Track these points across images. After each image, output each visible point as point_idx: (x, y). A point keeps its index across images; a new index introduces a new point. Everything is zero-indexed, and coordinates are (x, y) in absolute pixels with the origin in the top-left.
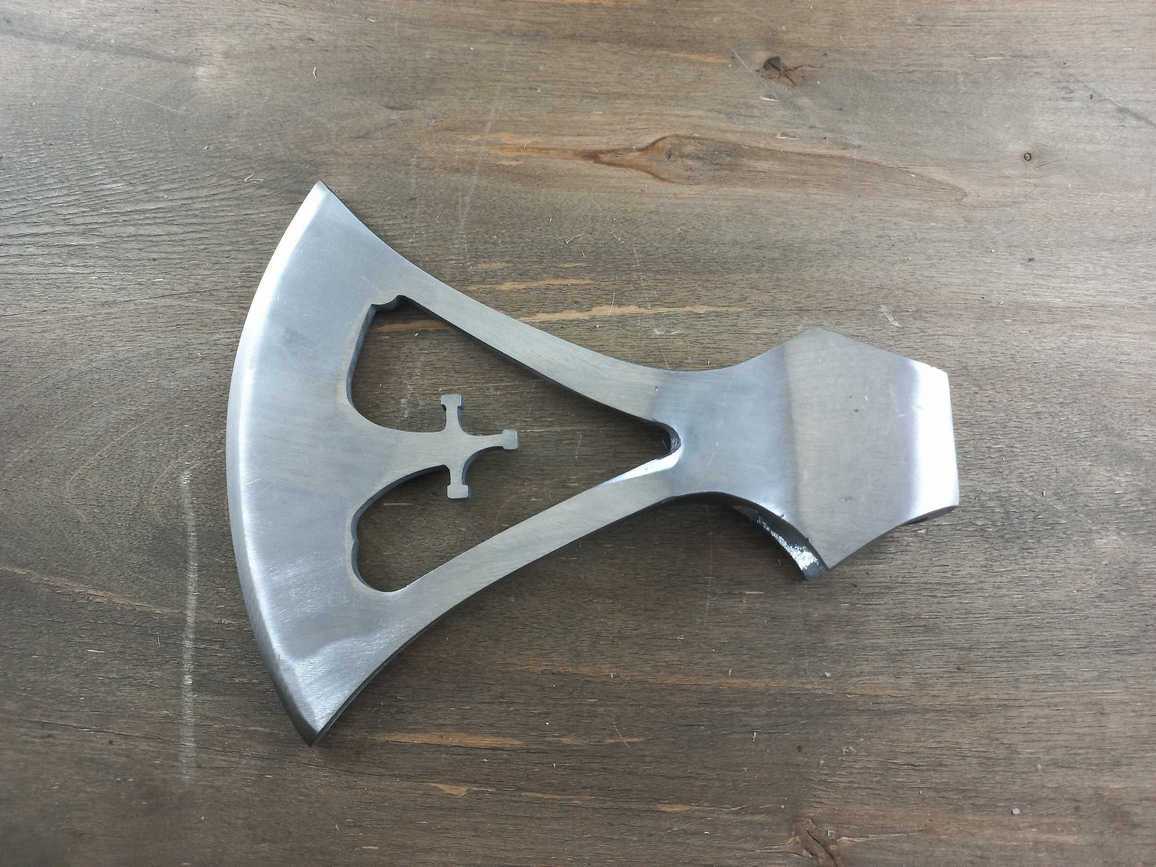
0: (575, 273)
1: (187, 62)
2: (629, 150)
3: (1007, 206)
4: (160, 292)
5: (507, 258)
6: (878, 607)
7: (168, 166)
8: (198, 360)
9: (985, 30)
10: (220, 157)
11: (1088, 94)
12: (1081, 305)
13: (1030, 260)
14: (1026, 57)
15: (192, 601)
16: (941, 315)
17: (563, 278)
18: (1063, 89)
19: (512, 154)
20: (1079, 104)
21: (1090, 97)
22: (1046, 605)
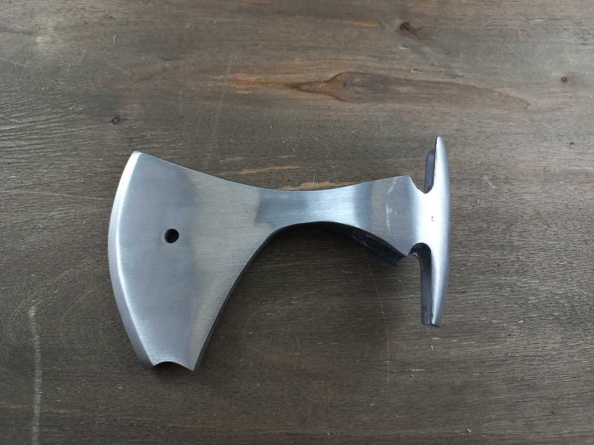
0: (289, 161)
1: (30, 33)
2: (319, 82)
3: (554, 110)
4: (13, 185)
5: (244, 154)
6: (497, 374)
7: (18, 101)
8: (40, 230)
9: (532, 3)
10: (53, 94)
13: (572, 143)
14: (557, 19)
15: (38, 398)
16: (521, 181)
17: (281, 165)
18: (581, 38)
19: (244, 87)
20: (590, 47)
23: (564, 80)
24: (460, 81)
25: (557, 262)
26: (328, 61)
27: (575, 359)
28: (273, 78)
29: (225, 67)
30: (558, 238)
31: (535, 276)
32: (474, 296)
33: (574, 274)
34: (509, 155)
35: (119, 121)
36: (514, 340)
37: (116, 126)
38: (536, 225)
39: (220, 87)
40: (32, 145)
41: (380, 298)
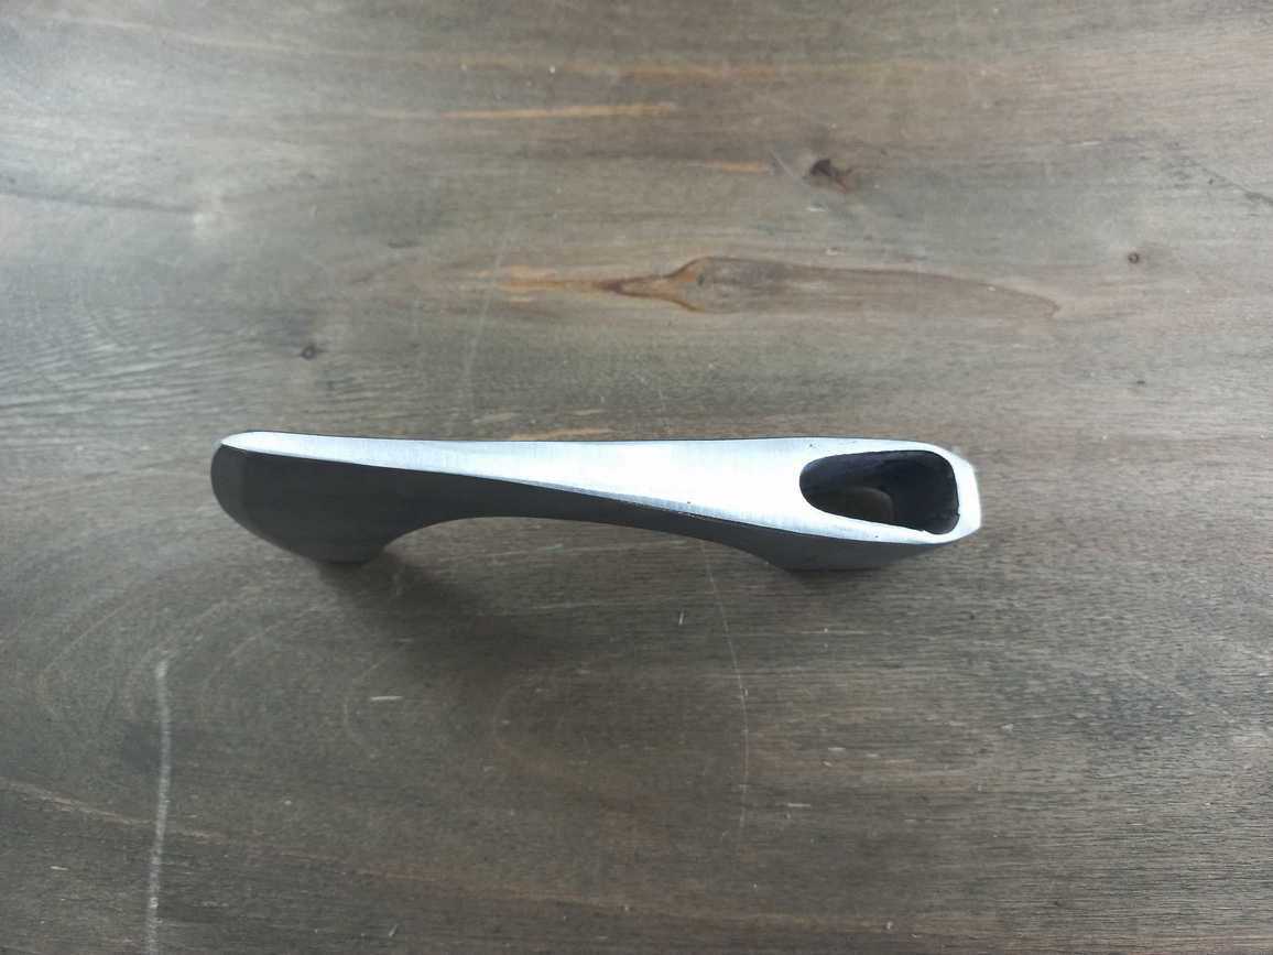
0: (592, 421)
2: (654, 277)
3: (1109, 319)
4: (145, 461)
5: (516, 408)
6: (952, 823)
9: (1078, 111)
11: (1208, 180)
12: (1206, 438)
14: (1128, 140)
15: (163, 810)
16: (1029, 457)
17: (578, 427)
18: (1176, 174)
20: (1196, 192)
21: (1211, 182)
22: (1170, 822)
23: (1134, 259)
24: (919, 267)
25: (1091, 616)
26: (673, 239)
27: (1113, 804)
28: (573, 273)
30: (1097, 568)
31: (1044, 642)
32: (918, 673)
33: (1126, 639)
35: (313, 354)
36: (990, 760)
37: (307, 361)
40: (177, 395)
41: (737, 671)
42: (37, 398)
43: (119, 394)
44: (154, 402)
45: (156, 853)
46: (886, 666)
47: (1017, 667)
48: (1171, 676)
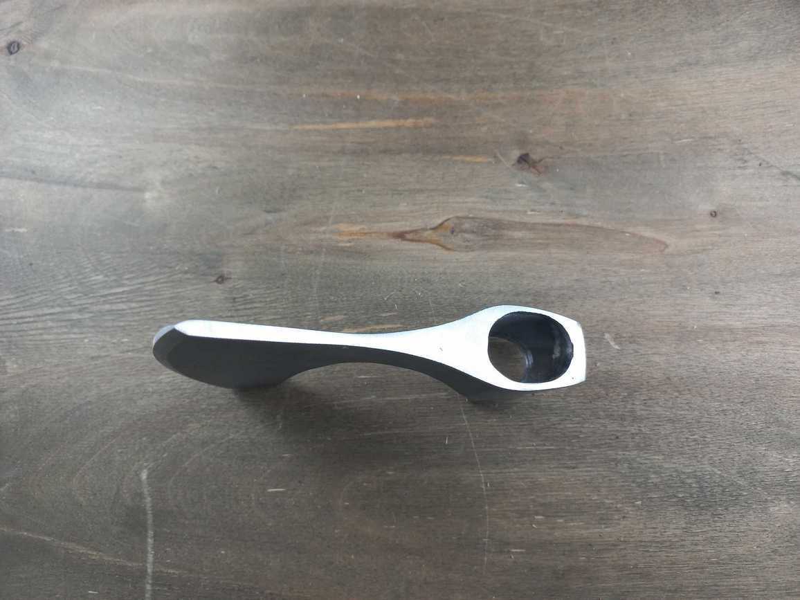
0: (390, 320)
2: (425, 229)
3: (698, 253)
4: (126, 348)
5: (345, 312)
8: (150, 394)
9: (680, 119)
10: (161, 254)
11: (758, 163)
12: (756, 326)
13: (716, 293)
14: (710, 138)
15: (150, 558)
16: (650, 339)
17: (382, 324)
18: (739, 160)
19: (346, 238)
20: (752, 171)
21: (760, 165)
22: (733, 557)
23: (714, 214)
24: (584, 222)
25: (687, 436)
26: (435, 205)
27: (701, 548)
28: (376, 227)
29: (327, 218)
30: (690, 407)
31: (660, 452)
32: (587, 471)
33: (708, 450)
34: (637, 308)
35: (223, 280)
36: (628, 523)
37: (220, 285)
38: (665, 392)
39: (322, 240)
40: (141, 307)
41: (481, 472)
42: (58, 310)
43: (107, 307)
44: (128, 311)
45: (148, 583)
46: (568, 468)
47: (643, 467)
48: (733, 472)
